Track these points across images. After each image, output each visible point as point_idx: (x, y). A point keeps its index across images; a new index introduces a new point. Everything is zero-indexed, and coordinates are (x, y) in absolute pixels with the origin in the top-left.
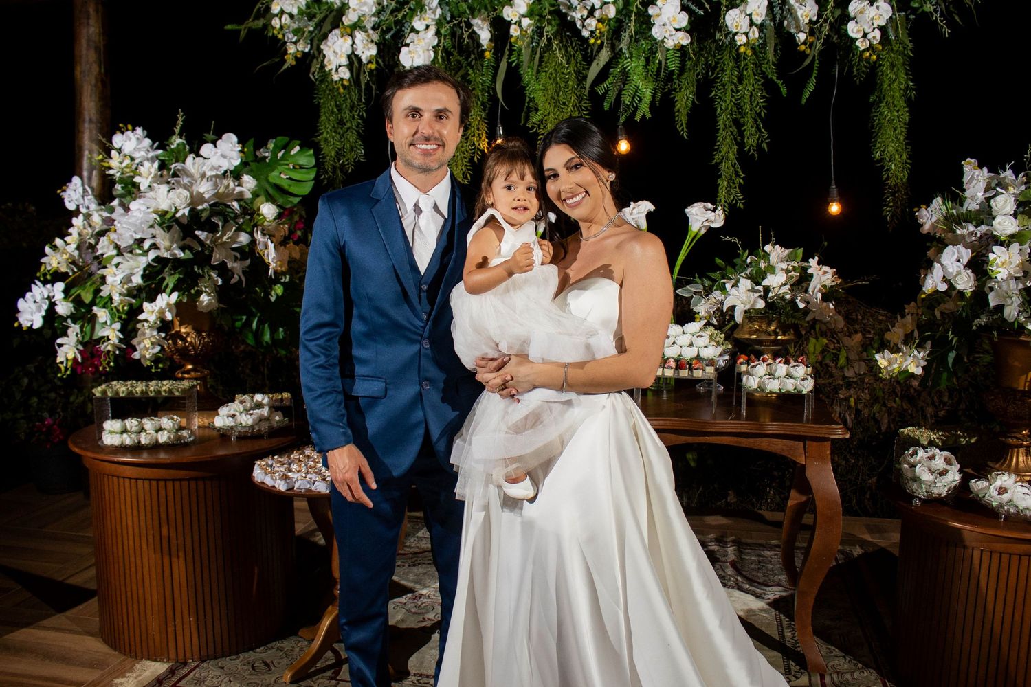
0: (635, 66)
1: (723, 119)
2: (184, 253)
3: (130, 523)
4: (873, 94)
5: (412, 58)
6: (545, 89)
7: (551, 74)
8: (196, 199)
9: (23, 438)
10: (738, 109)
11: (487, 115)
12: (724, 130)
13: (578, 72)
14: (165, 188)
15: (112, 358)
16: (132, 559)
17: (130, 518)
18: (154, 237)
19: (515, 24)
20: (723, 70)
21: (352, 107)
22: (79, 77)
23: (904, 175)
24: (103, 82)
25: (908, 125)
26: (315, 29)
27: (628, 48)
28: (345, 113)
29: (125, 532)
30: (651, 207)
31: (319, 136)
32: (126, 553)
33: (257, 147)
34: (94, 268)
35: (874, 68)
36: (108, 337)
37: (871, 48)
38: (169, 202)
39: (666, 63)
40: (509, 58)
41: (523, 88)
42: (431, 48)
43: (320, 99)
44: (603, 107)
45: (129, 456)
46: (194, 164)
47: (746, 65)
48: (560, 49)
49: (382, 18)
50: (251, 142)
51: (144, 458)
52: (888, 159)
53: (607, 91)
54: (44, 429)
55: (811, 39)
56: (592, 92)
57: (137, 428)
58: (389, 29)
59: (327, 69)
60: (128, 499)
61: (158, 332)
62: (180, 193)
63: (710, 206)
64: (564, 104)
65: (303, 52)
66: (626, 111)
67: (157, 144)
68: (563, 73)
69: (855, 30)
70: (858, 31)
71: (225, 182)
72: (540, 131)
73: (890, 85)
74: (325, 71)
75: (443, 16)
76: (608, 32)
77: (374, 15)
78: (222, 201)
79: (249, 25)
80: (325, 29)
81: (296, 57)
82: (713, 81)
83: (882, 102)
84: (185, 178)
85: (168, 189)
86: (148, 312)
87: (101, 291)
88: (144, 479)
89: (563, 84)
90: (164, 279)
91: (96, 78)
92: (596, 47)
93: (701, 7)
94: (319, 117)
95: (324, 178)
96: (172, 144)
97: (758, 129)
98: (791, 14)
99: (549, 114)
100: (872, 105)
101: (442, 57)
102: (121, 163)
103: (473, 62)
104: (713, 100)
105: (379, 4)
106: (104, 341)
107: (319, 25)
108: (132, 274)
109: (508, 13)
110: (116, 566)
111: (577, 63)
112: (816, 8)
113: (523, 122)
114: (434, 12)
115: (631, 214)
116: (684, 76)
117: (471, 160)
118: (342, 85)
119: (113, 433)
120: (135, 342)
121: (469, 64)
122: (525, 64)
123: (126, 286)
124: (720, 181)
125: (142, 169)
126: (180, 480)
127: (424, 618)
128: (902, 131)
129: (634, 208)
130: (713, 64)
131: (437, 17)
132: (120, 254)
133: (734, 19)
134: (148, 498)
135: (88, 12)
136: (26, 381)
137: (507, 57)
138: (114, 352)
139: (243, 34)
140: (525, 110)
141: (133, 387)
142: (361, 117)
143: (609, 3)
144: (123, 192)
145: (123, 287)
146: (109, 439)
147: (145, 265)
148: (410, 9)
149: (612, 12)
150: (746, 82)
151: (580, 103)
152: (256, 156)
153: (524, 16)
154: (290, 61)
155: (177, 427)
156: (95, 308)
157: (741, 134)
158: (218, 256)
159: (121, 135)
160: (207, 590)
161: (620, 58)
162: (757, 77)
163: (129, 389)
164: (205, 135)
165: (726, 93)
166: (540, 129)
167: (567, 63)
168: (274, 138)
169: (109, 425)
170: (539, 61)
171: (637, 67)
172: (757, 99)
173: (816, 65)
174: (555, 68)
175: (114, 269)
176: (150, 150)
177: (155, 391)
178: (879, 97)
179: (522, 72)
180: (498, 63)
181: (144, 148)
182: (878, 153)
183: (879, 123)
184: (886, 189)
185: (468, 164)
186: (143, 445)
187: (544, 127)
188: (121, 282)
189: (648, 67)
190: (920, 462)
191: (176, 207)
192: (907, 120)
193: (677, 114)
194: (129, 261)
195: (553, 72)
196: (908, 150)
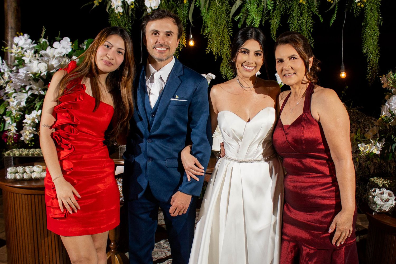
0: (252, 8)
2: (44, 92)
3: (19, 213)
4: (363, 22)
5: (151, 3)
6: (211, 18)
7: (214, 11)
8: (50, 68)
10: (300, 28)
11: (186, 29)
13: (227, 10)
14: (36, 62)
15: (13, 139)
16: (20, 230)
17: (19, 212)
18: (31, 84)
20: (293, 10)
23: (377, 60)
24: (17, 10)
25: (379, 37)
32: (17, 228)
33: (79, 43)
34: (4, 98)
35: (363, 10)
36: (10, 129)
37: (361, 1)
38: (38, 69)
39: (267, 6)
40: (195, 3)
41: (202, 17)
43: (111, 21)
44: (238, 26)
45: (18, 184)
46: (50, 51)
47: (304, 8)
50: (77, 41)
51: (25, 185)
52: (369, 53)
53: (239, 19)
56: (233, 20)
57: (22, 171)
59: (112, 8)
60: (18, 203)
61: (33, 128)
62: (43, 65)
64: (220, 24)
67: (34, 41)
68: (220, 11)
71: (64, 59)
72: (209, 37)
73: (370, 18)
81: (98, 2)
82: (289, 15)
83: (366, 26)
84: (45, 57)
85: (38, 63)
86: (28, 119)
87: (7, 109)
88: (25, 194)
89: (219, 16)
90: (35, 104)
91: (14, 9)
96: (41, 42)
97: (309, 37)
99: (213, 29)
100: (362, 27)
101: (165, 2)
102: (17, 50)
103: (179, 5)
104: (288, 24)
106: (9, 131)
108: (21, 101)
110: (13, 232)
111: (226, 5)
113: (202, 33)
116: (275, 13)
117: (178, 49)
118: (119, 14)
119: (11, 173)
121: (177, 6)
122: (202, 6)
123: (18, 107)
125: (26, 54)
128: (376, 40)
130: (289, 7)
134: (27, 202)
137: (194, 3)
138: (14, 136)
140: (203, 27)
141: (22, 152)
142: (129, 29)
144: (18, 64)
145: (17, 107)
147: (27, 98)
150: (304, 16)
151: (228, 24)
152: (79, 47)
154: (96, 3)
155: (40, 171)
156: (4, 117)
159: (18, 37)
161: (246, 4)
162: (309, 13)
163: (20, 153)
164: (56, 37)
165: (294, 21)
166: (209, 36)
167: (222, 6)
168: (87, 39)
169: (9, 170)
170: (208, 5)
171: (253, 8)
172: (309, 24)
173: (336, 8)
174: (216, 8)
175: (13, 99)
176: (31, 44)
177: (31, 154)
178: (366, 24)
179: (201, 10)
180: (190, 5)
181: (28, 43)
182: (365, 50)
183: (365, 36)
184: (368, 66)
185: (177, 51)
186: (25, 179)
187: (211, 35)
188: (16, 105)
189: (258, 8)
190: (377, 195)
191: (41, 71)
192: (378, 35)
193: (271, 30)
194: (20, 95)
195: (215, 10)
196: (379, 49)
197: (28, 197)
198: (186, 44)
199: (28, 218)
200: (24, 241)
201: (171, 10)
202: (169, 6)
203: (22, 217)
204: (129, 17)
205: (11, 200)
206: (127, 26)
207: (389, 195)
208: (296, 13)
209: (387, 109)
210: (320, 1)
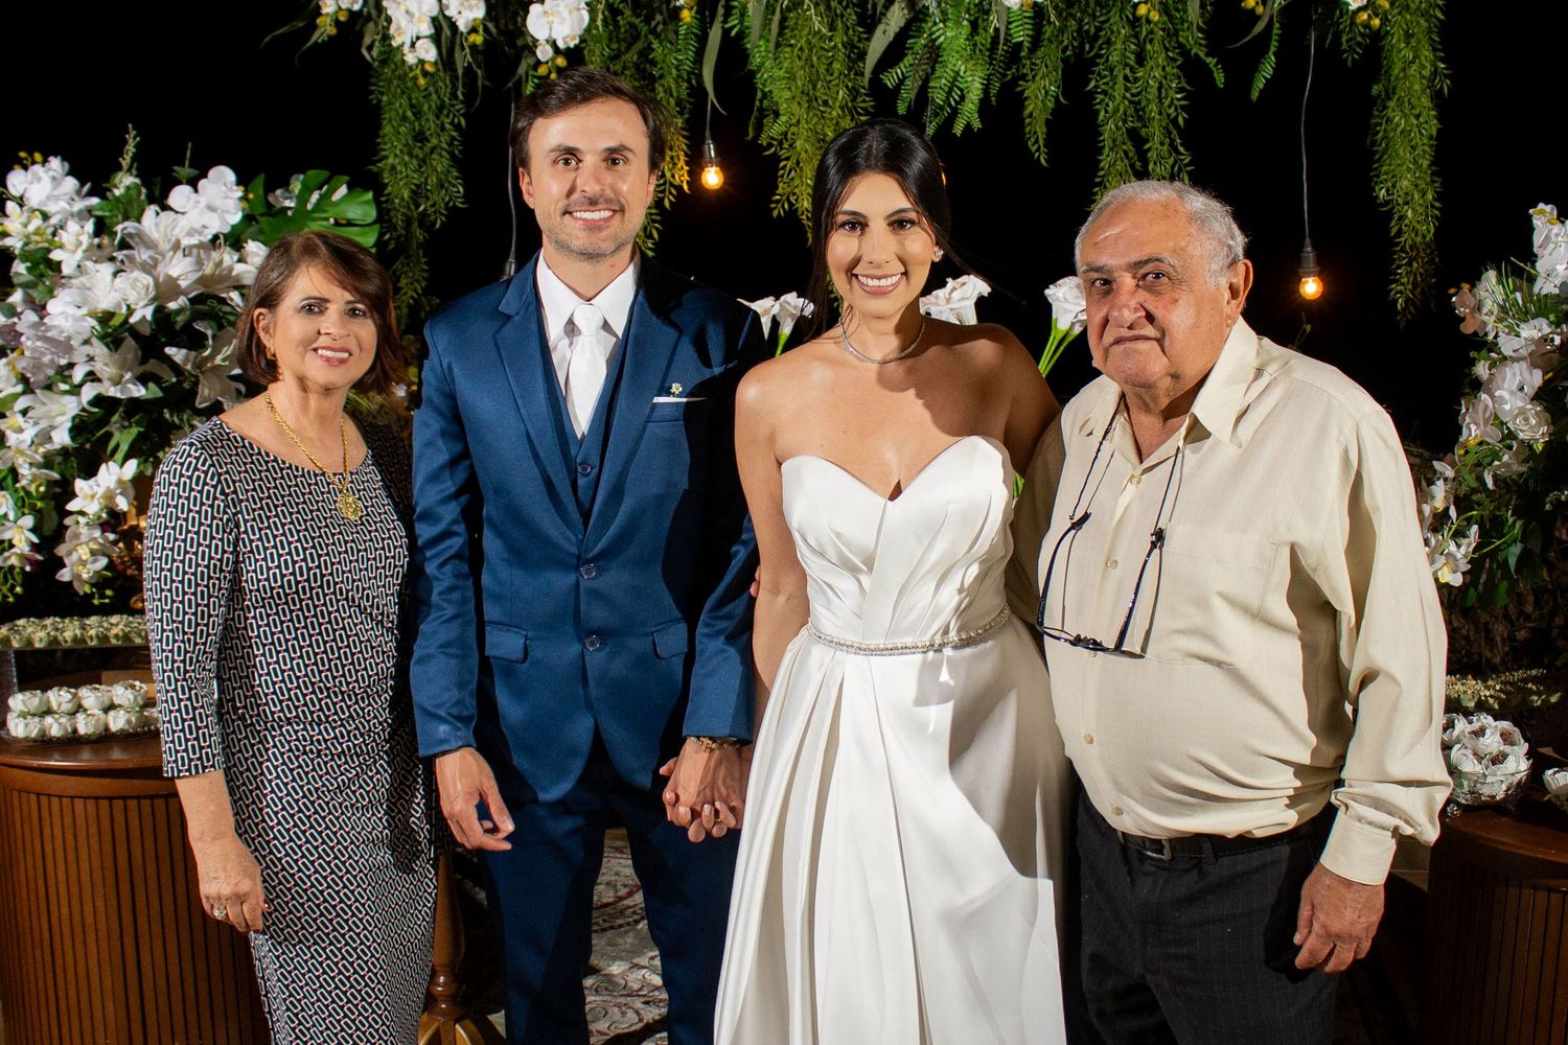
0: (952, 36)
1: (1109, 130)
2: (147, 388)
3: (62, 876)
4: (1374, 82)
5: (550, 24)
6: (792, 78)
7: (801, 49)
8: (164, 290)
10: (1137, 111)
11: (687, 121)
12: (1111, 149)
13: (850, 45)
14: (107, 269)
15: (19, 579)
16: (68, 944)
17: (61, 868)
18: (91, 359)
20: (1109, 42)
21: (440, 108)
23: (1428, 230)
25: (1436, 141)
27: (939, 4)
28: (428, 120)
29: (52, 892)
30: (984, 288)
31: (380, 160)
32: (56, 930)
33: (270, 188)
35: (1376, 38)
36: (10, 541)
37: (1370, 4)
38: (117, 296)
39: (1008, 29)
40: (725, 21)
41: (752, 74)
42: (583, 5)
43: (383, 93)
44: (895, 108)
45: (57, 756)
46: (157, 225)
47: (1152, 32)
48: (816, 6)
50: (260, 180)
51: (85, 759)
52: (1400, 201)
53: (901, 82)
56: (876, 85)
57: (70, 706)
59: (395, 44)
60: (59, 834)
61: (104, 531)
62: (136, 280)
64: (825, 103)
65: (350, 11)
66: (937, 115)
67: (87, 187)
68: (822, 48)
71: (215, 255)
72: (783, 153)
73: (1404, 70)
74: (391, 45)
78: (210, 290)
81: (338, 21)
82: (1093, 62)
83: (1389, 98)
84: (143, 250)
85: (113, 271)
86: (85, 497)
88: (85, 798)
89: (822, 69)
90: (109, 435)
94: (380, 126)
96: (116, 187)
97: (1173, 146)
99: (799, 121)
100: (1373, 101)
101: (605, 21)
102: (25, 226)
103: (660, 28)
104: (1092, 94)
106: (4, 550)
108: (52, 428)
110: (38, 952)
111: (848, 28)
113: (751, 135)
115: (948, 300)
116: (1040, 53)
118: (423, 69)
119: (24, 716)
120: (61, 550)
121: (653, 32)
122: (754, 31)
123: (41, 450)
125: (65, 237)
126: (152, 797)
128: (1424, 151)
129: (954, 289)
130: (1093, 31)
132: (29, 389)
134: (93, 829)
137: (721, 19)
138: (22, 569)
140: (755, 113)
141: (57, 630)
144: (31, 278)
145: (36, 452)
146: (18, 728)
147: (75, 411)
150: (1152, 63)
151: (853, 101)
152: (270, 206)
154: (325, 28)
155: (141, 702)
157: (1143, 155)
158: (206, 392)
159: (23, 172)
160: (203, 992)
161: (925, 21)
162: (1170, 54)
163: (52, 633)
164: (176, 168)
165: (1115, 84)
166: (782, 149)
167: (830, 30)
168: (303, 173)
169: (18, 702)
170: (779, 27)
171: (956, 37)
172: (1172, 93)
173: (1275, 31)
174: (808, 40)
175: (19, 419)
176: (76, 198)
177: (97, 636)
178: (1386, 90)
179: (748, 46)
180: (706, 30)
181: (65, 194)
182: (1383, 191)
183: (1385, 137)
184: (1396, 252)
185: (654, 211)
186: (82, 736)
187: (791, 145)
188: (33, 442)
189: (976, 38)
190: (1458, 741)
191: (128, 306)
192: (1434, 132)
193: (1028, 120)
194: (44, 404)
195: (805, 46)
196: (1437, 185)
197: (97, 809)
198: (688, 182)
199: (100, 891)
200: (83, 984)
201: (628, 48)
202: (619, 32)
203: (75, 889)
204: (454, 78)
205: (26, 825)
206: (447, 115)
207: (1506, 738)
208: (1119, 50)
209: (1487, 415)
210: (1211, 4)
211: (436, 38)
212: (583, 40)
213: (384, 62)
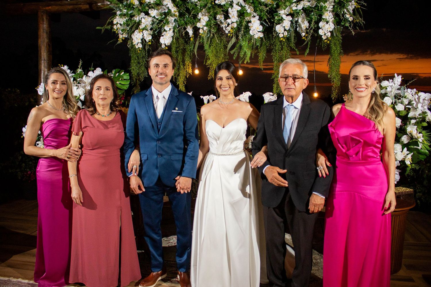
1: (275, 63)
5: (165, 41)
6: (212, 52)
7: (214, 46)
9: (20, 179)
11: (192, 60)
12: (276, 67)
13: (224, 46)
14: (75, 88)
19: (201, 29)
20: (275, 46)
21: (143, 57)
22: (40, 43)
23: (339, 84)
24: (49, 45)
26: (129, 29)
27: (242, 38)
28: (140, 59)
30: (250, 94)
31: (131, 68)
33: (108, 72)
35: (329, 45)
37: (327, 39)
38: (78, 93)
39: (255, 43)
40: (199, 41)
41: (205, 51)
42: (171, 37)
43: (131, 54)
44: (233, 58)
46: (86, 79)
47: (284, 43)
48: (218, 38)
49: (154, 26)
50: (106, 70)
52: (333, 78)
54: (28, 175)
55: (307, 35)
56: (229, 53)
58: (156, 30)
59: (134, 44)
62: (81, 90)
63: (271, 94)
64: (219, 57)
65: (125, 37)
66: (241, 60)
67: (72, 71)
68: (219, 46)
69: (322, 32)
70: (323, 33)
73: (334, 52)
75: (175, 26)
76: (235, 32)
77: (151, 25)
79: (105, 28)
80: (133, 30)
81: (122, 39)
82: (272, 49)
84: (83, 84)
85: (77, 88)
89: (219, 50)
91: (47, 44)
92: (231, 37)
93: (267, 24)
94: (131, 61)
95: (133, 83)
96: (78, 72)
98: (300, 26)
99: (214, 60)
101: (176, 40)
103: (187, 41)
104: (272, 56)
105: (153, 21)
107: (131, 28)
109: (199, 25)
111: (224, 42)
112: (308, 25)
113: (205, 63)
114: (172, 24)
115: (243, 97)
116: (262, 48)
117: (186, 77)
118: (139, 49)
122: (205, 43)
124: (274, 85)
127: (169, 242)
129: (244, 94)
130: (272, 43)
131: (173, 26)
133: (279, 28)
135: (43, 19)
136: (20, 157)
139: (103, 31)
140: (205, 59)
143: (234, 22)
148: (164, 23)
149: (235, 25)
150: (284, 50)
151: (225, 57)
153: (205, 26)
154: (120, 41)
161: (239, 41)
162: (288, 48)
164: (89, 68)
165: (277, 54)
166: (210, 66)
167: (220, 43)
168: (115, 69)
170: (210, 42)
171: (245, 44)
173: (309, 44)
174: (216, 44)
176: (70, 73)
179: (204, 45)
180: (195, 42)
182: (329, 76)
184: (333, 88)
187: (212, 65)
189: (249, 44)
191: (80, 95)
193: (259, 61)
198: (192, 72)
202: (178, 42)
204: (146, 51)
206: (144, 59)
208: (278, 47)
211: (142, 43)
212: (171, 44)
213: (132, 48)
